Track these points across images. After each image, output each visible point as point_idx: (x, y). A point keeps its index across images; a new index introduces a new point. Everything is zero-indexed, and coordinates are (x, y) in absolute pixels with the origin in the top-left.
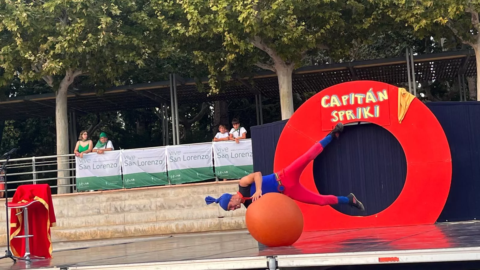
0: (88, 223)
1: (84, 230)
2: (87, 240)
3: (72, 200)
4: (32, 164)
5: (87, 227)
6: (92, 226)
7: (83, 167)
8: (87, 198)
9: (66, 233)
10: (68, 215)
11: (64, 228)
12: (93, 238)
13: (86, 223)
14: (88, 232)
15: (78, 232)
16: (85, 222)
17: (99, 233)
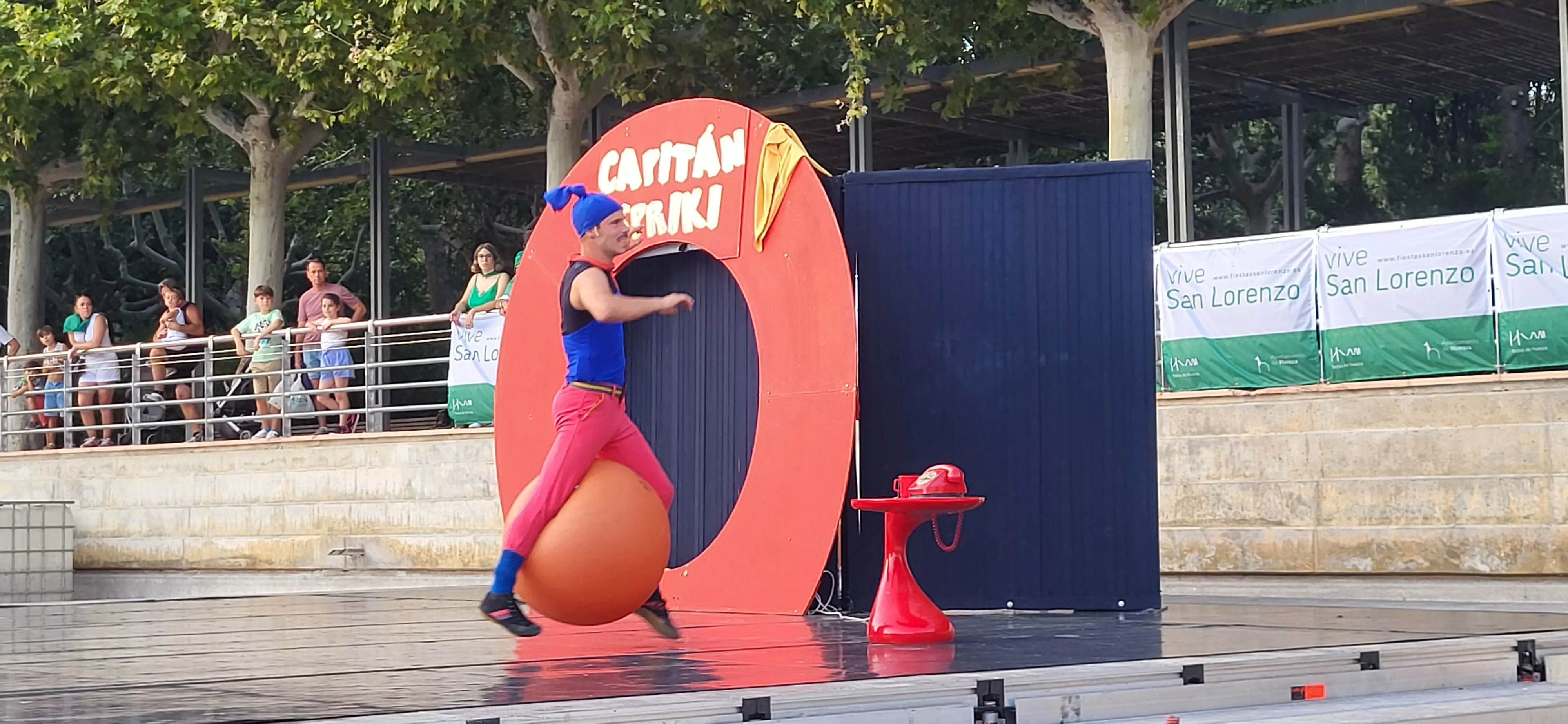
0: (460, 519)
1: (448, 539)
2: (453, 571)
3: (434, 449)
4: (363, 342)
5: (456, 531)
6: (468, 530)
7: (464, 353)
8: (466, 448)
9: (410, 546)
10: (423, 493)
11: (410, 531)
12: (465, 565)
13: (454, 521)
14: (455, 546)
15: (435, 543)
16: (454, 518)
17: (477, 553)
